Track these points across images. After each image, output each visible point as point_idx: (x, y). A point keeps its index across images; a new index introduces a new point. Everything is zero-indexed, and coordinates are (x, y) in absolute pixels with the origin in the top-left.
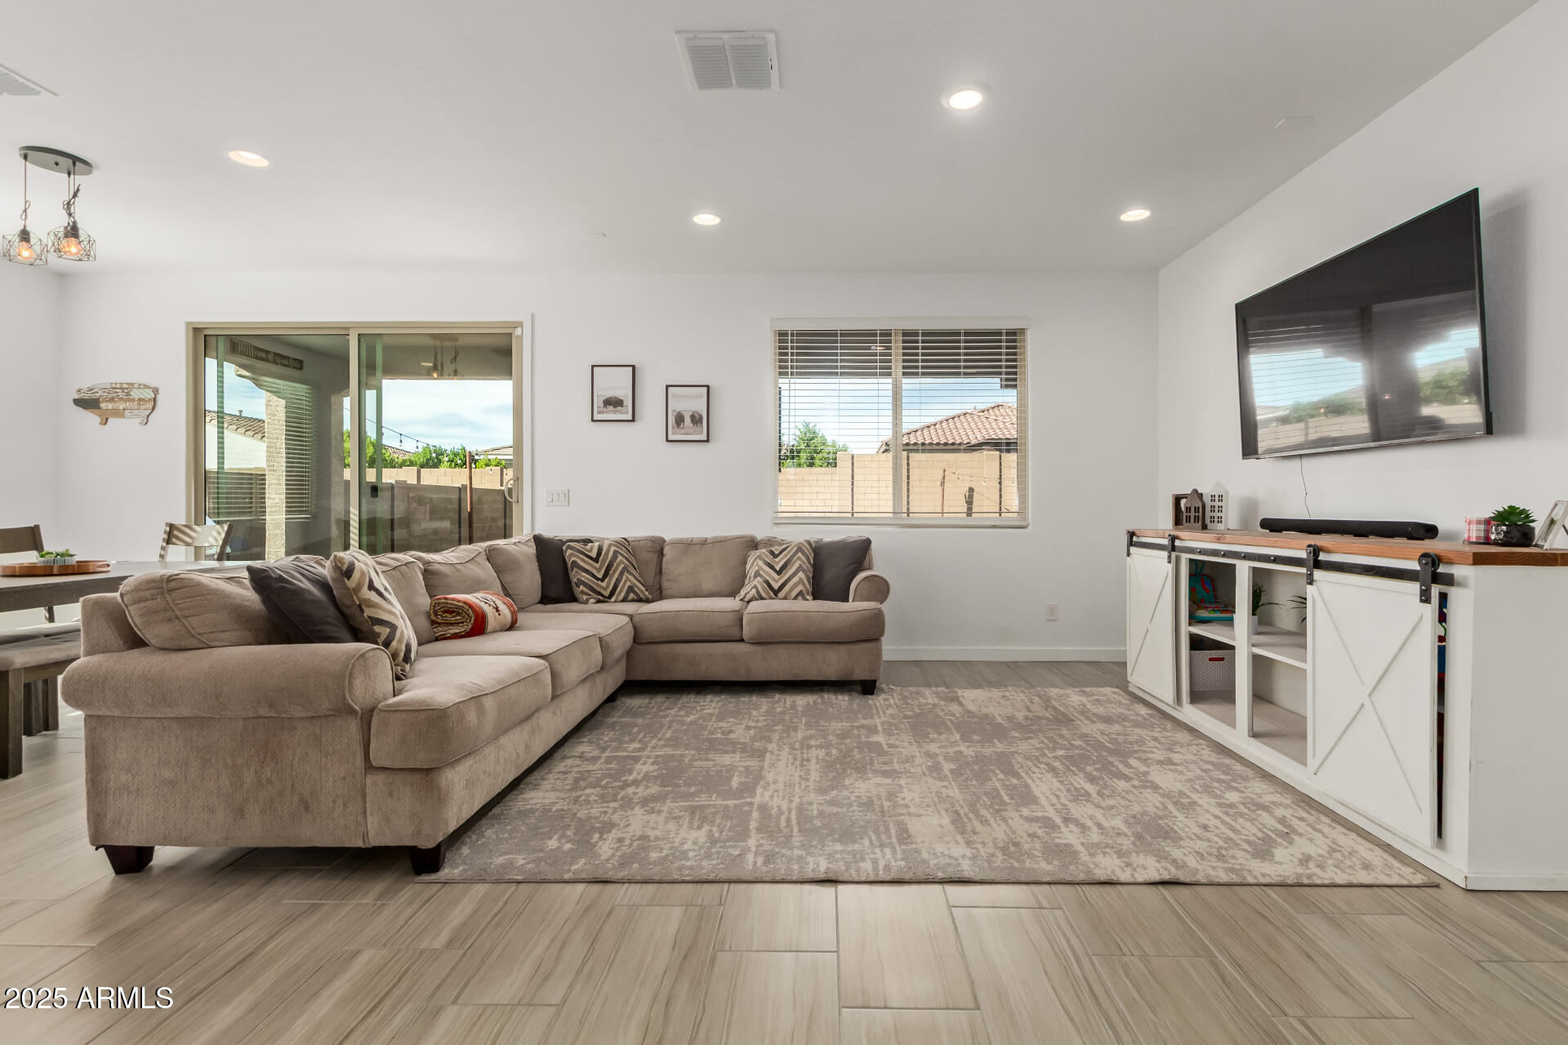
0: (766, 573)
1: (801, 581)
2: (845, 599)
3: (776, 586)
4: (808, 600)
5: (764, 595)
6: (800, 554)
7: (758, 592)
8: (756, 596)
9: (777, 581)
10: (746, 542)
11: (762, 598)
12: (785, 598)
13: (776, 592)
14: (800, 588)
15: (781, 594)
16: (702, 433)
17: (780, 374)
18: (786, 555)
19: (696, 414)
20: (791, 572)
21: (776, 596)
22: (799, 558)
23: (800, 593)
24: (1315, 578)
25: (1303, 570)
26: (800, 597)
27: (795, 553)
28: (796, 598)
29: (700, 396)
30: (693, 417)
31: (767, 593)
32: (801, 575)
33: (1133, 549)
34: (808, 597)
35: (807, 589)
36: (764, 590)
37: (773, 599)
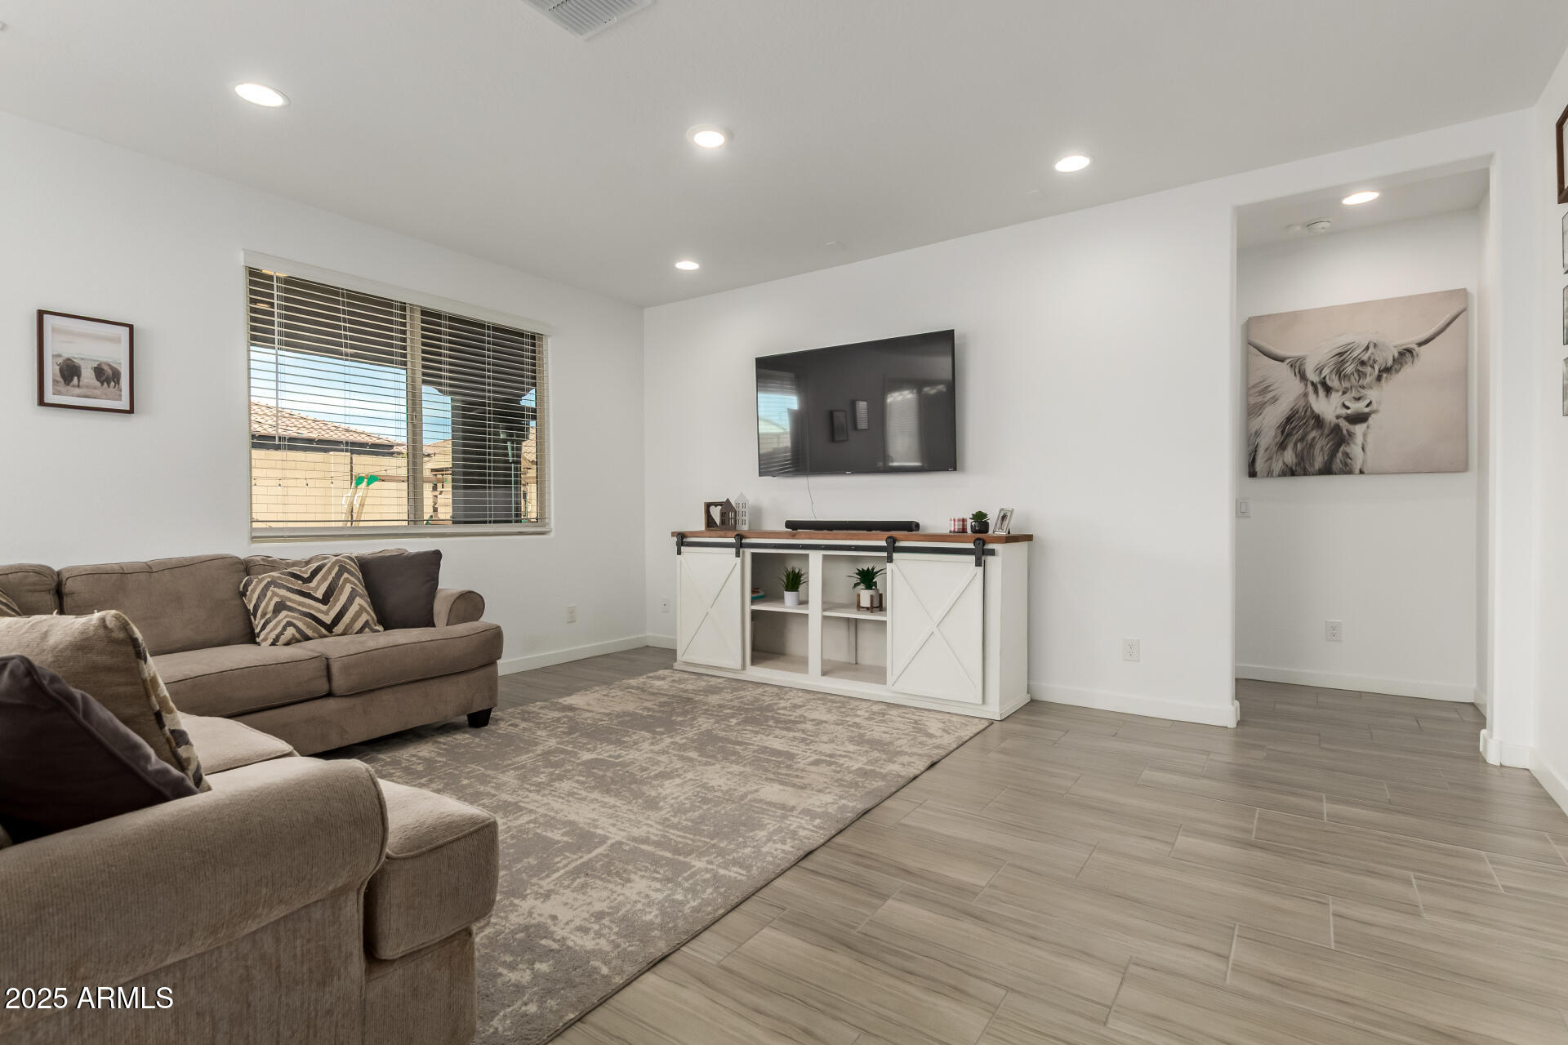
0: (300, 604)
1: (362, 609)
2: (430, 623)
3: (328, 619)
4: (379, 631)
5: (310, 633)
6: (346, 575)
7: (298, 630)
8: (297, 636)
9: (326, 613)
10: (232, 565)
11: (307, 638)
12: (343, 634)
13: (329, 628)
14: (364, 618)
15: (337, 630)
16: (119, 398)
17: (253, 338)
18: (324, 578)
19: (106, 368)
20: (343, 599)
21: (331, 632)
22: (347, 580)
23: (366, 624)
24: (894, 558)
25: (885, 554)
26: (367, 629)
27: (339, 575)
28: (361, 631)
29: (117, 340)
30: (99, 372)
31: (315, 630)
32: (358, 601)
33: (683, 549)
34: (377, 628)
35: (373, 619)
36: (309, 626)
37: (326, 636)
